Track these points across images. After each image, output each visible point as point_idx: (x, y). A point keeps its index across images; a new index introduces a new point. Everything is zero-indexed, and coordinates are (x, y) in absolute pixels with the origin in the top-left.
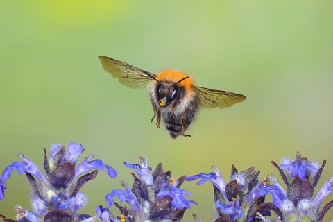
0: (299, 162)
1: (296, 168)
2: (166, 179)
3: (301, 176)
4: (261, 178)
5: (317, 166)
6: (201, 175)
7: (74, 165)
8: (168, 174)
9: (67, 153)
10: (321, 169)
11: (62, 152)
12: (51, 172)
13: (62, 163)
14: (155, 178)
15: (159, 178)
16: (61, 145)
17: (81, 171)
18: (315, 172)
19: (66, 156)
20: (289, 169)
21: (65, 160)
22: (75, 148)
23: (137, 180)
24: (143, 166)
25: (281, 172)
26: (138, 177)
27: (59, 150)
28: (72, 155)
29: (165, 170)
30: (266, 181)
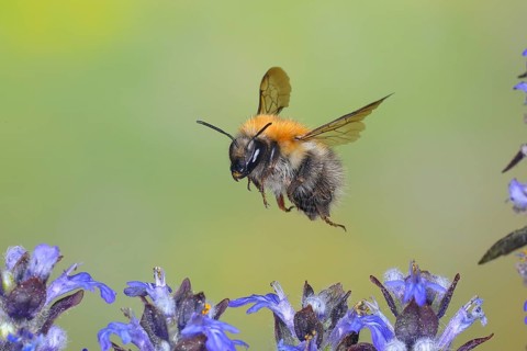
0: (415, 277)
1: (411, 287)
2: (197, 305)
3: (419, 300)
4: (351, 303)
5: (443, 283)
6: (253, 298)
7: (45, 282)
8: (201, 296)
9: (32, 262)
10: (451, 289)
11: (24, 260)
12: (7, 293)
13: (25, 279)
14: (178, 303)
15: (185, 303)
16: (22, 249)
17: (56, 291)
18: (442, 293)
19: (31, 266)
20: (398, 288)
21: (29, 273)
22: (46, 254)
23: (149, 306)
24: (158, 283)
25: (386, 293)
26: (150, 301)
27: (20, 257)
28: (41, 265)
29: (195, 291)
30: (361, 308)
